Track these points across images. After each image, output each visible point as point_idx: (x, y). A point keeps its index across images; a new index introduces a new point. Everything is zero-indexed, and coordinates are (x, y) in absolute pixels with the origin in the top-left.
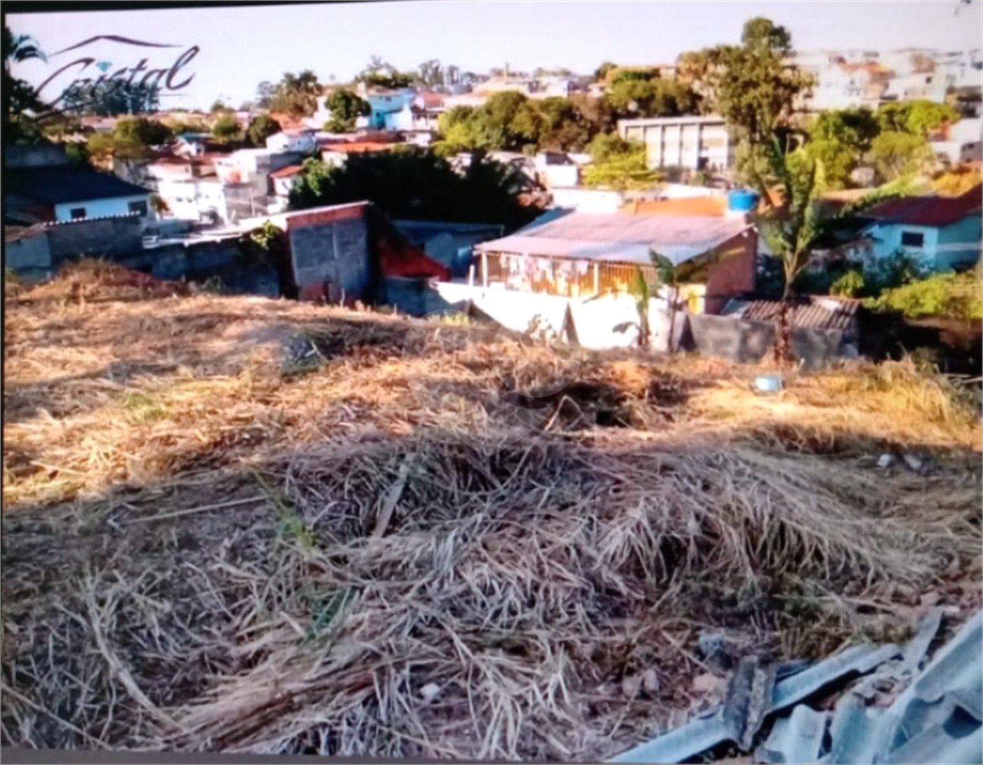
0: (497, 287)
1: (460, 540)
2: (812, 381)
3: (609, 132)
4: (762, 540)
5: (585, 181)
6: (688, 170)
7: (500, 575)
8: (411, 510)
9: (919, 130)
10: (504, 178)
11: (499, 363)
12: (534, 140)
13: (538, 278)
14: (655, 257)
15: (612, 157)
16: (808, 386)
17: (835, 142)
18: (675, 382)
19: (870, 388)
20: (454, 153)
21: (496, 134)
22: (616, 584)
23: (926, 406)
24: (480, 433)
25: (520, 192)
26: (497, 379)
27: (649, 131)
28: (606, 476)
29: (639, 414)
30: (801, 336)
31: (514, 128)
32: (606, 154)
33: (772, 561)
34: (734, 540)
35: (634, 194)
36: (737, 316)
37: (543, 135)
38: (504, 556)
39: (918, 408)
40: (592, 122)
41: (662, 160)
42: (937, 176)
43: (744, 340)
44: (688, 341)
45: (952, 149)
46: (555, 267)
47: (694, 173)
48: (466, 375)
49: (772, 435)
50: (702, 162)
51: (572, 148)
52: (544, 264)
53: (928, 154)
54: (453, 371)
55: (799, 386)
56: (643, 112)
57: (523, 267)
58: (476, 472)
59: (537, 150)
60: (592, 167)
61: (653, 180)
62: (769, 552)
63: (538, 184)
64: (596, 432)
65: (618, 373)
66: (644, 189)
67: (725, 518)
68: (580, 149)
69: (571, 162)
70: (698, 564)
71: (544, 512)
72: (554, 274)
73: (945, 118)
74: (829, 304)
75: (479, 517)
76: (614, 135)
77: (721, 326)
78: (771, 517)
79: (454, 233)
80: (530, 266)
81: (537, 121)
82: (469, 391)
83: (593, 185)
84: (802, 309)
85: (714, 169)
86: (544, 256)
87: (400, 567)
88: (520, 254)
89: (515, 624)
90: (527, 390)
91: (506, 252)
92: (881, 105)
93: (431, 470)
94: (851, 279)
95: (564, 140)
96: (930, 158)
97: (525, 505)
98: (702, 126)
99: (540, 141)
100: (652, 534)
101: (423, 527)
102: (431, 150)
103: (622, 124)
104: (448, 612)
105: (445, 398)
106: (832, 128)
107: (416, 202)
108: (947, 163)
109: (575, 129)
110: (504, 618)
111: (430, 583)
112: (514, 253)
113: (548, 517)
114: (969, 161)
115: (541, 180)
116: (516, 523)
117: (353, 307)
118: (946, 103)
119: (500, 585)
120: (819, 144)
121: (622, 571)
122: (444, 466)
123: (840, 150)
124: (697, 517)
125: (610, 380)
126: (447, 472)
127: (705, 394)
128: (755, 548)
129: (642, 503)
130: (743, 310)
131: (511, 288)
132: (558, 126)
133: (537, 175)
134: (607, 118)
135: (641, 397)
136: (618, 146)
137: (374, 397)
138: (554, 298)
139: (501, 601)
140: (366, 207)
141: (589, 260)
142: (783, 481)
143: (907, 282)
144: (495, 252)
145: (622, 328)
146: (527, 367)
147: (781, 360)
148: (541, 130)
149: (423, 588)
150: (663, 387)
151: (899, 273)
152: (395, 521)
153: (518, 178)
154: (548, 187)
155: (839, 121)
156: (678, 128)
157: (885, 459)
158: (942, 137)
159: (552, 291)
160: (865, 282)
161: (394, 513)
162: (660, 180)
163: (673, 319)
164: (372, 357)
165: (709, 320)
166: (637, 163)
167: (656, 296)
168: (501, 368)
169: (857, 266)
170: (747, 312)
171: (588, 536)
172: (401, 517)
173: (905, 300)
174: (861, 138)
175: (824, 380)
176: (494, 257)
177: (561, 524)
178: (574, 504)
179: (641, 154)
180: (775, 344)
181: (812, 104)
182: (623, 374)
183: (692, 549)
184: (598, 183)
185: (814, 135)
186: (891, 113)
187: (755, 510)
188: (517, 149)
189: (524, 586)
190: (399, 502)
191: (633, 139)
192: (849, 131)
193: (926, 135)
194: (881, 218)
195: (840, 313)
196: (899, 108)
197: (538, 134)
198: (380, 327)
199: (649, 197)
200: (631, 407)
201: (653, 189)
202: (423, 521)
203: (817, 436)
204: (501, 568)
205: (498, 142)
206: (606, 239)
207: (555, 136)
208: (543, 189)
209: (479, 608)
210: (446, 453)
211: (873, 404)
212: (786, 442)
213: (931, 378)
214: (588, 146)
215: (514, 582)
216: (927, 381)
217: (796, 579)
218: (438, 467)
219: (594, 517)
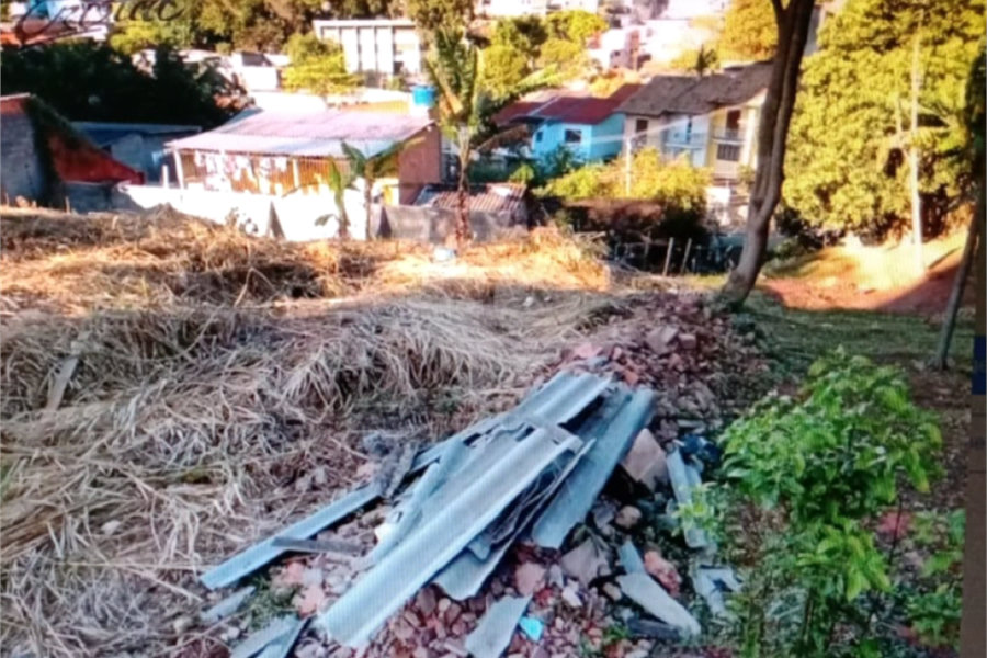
0: (195, 188)
1: (143, 403)
2: (481, 250)
3: (304, 32)
4: (423, 363)
5: (286, 83)
6: (385, 75)
7: (185, 426)
8: (88, 383)
9: (578, 38)
10: (196, 77)
11: (187, 248)
12: (228, 39)
13: (237, 176)
14: (346, 149)
15: (311, 58)
16: (476, 254)
17: (511, 48)
18: (364, 258)
19: (524, 251)
20: (137, 48)
21: (184, 28)
22: (296, 415)
23: (565, 260)
24: (166, 309)
25: (215, 92)
26: (185, 262)
27: (345, 32)
28: (292, 335)
29: (331, 287)
30: (479, 220)
31: (205, 24)
32: (304, 56)
33: (431, 380)
34: (399, 367)
35: (335, 98)
36: (428, 206)
37: (236, 33)
38: (189, 410)
39: (560, 262)
40: (286, 20)
41: (360, 64)
42: (592, 80)
43: (434, 227)
44: (385, 230)
45: (603, 56)
46: (253, 164)
47: (390, 78)
48: (150, 260)
49: (441, 290)
50: (397, 67)
51: (270, 49)
52: (242, 162)
53: (584, 59)
54: (135, 257)
55: (469, 255)
56: (337, 13)
57: (221, 166)
58: (159, 344)
59: (232, 49)
60: (292, 69)
61: (352, 84)
62: (428, 375)
63: (236, 86)
64: (287, 302)
65: (311, 252)
66: (343, 94)
67: (393, 352)
68: (277, 50)
69: (269, 64)
70: (369, 389)
71: (231, 370)
72: (254, 173)
73: (597, 28)
74: (501, 191)
75: (163, 382)
76: (309, 37)
77: (412, 215)
78: (430, 345)
79: (145, 135)
80: (227, 164)
81: (228, 17)
82: (154, 275)
83: (295, 88)
84: (481, 196)
85: (408, 75)
86: (241, 153)
87: (75, 433)
88: (217, 152)
89: (200, 461)
90: (218, 271)
91: (200, 150)
92: (548, 13)
93: (108, 345)
94: (525, 172)
95: (259, 39)
96: (586, 64)
97: (213, 367)
98: (394, 29)
99: (234, 40)
100: (328, 370)
101: (101, 398)
102: (106, 44)
103: (318, 24)
104: (131, 463)
105: (126, 280)
106: (508, 35)
107: (93, 99)
108: (600, 68)
109: (270, 28)
110: (189, 457)
111: (110, 442)
112: (210, 151)
113: (234, 373)
114: (616, 67)
115: (240, 83)
116: (202, 383)
117: (14, 204)
118: (598, 14)
119: (184, 434)
120: (497, 49)
121: (301, 404)
122: (124, 341)
123: (515, 55)
124: (369, 354)
125: (304, 259)
126: (129, 347)
127: (391, 266)
128: (417, 371)
129: (321, 348)
130: (433, 200)
131: (211, 188)
132: (250, 23)
133: (234, 76)
134: (301, 17)
135: (332, 272)
136: (316, 47)
137: (41, 287)
138: (256, 197)
139: (186, 445)
140: (26, 99)
141: (287, 155)
142: (442, 319)
143: (568, 172)
144: (188, 150)
145: (323, 221)
146: (218, 251)
147: (462, 239)
148: (233, 27)
149: (103, 447)
150: (353, 262)
151: (561, 164)
152: (69, 396)
153: (213, 78)
154: (247, 89)
155: (514, 28)
156: (372, 31)
157: (529, 300)
158: (595, 45)
159: (255, 190)
160: (535, 173)
161: (68, 388)
162: (360, 84)
163: (368, 209)
164: (39, 249)
165: (403, 210)
166: (336, 65)
167: (350, 186)
168: (190, 253)
169: (529, 162)
170: (436, 202)
171: (273, 384)
172: (76, 391)
173: (565, 188)
174: (533, 44)
175: (490, 249)
176: (188, 157)
177: (247, 377)
178: (259, 359)
179: (339, 56)
180: (456, 226)
181: (490, 10)
182: (316, 253)
183: (364, 377)
184: (299, 86)
185: (493, 41)
186: (556, 21)
187: (416, 341)
188: (210, 47)
189: (209, 431)
190: (73, 378)
191: (329, 40)
192: (523, 38)
193: (584, 43)
194: (548, 118)
195: (511, 198)
196: (562, 17)
197: (231, 32)
198: (45, 221)
199: (350, 100)
200: (324, 281)
201: (353, 93)
202: (102, 392)
203: (476, 287)
204: (186, 420)
205: (187, 38)
206: (302, 135)
207: (250, 33)
208: (244, 92)
209: (163, 455)
210: (126, 328)
211: (526, 262)
212: (452, 294)
213: (570, 237)
214: (286, 45)
215: (199, 429)
216: (566, 241)
217: (447, 388)
218: (115, 341)
219: (279, 367)
